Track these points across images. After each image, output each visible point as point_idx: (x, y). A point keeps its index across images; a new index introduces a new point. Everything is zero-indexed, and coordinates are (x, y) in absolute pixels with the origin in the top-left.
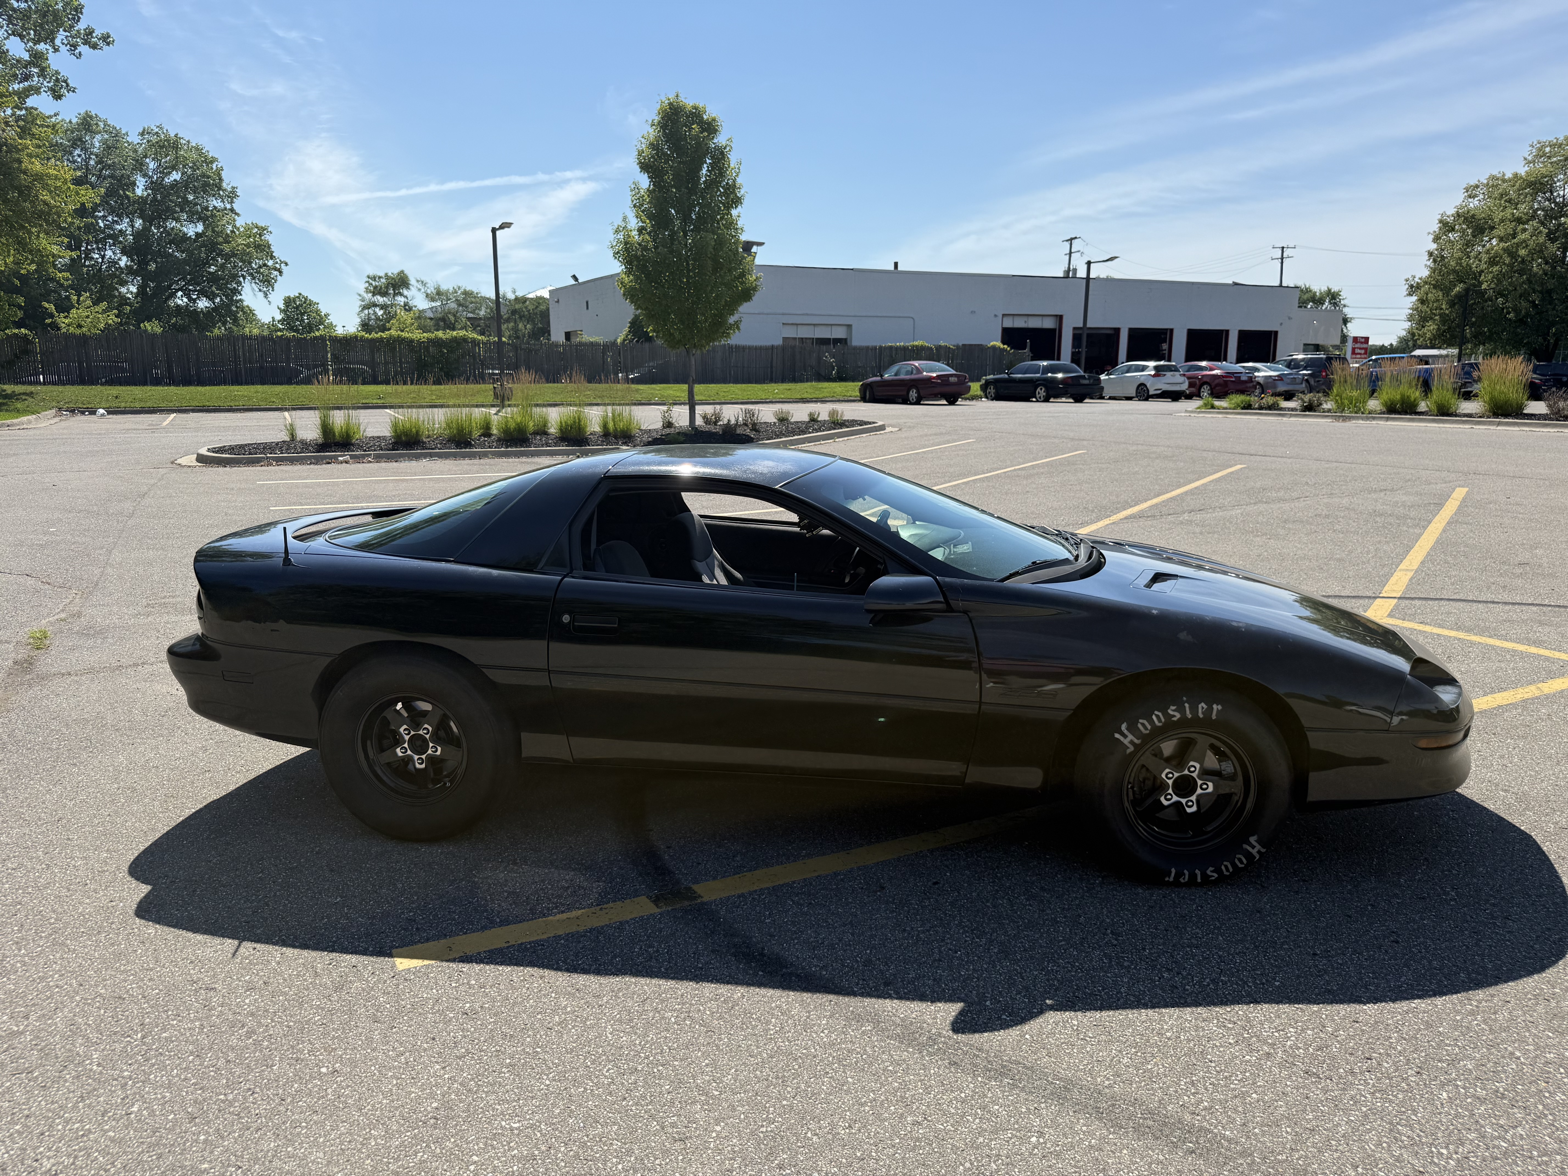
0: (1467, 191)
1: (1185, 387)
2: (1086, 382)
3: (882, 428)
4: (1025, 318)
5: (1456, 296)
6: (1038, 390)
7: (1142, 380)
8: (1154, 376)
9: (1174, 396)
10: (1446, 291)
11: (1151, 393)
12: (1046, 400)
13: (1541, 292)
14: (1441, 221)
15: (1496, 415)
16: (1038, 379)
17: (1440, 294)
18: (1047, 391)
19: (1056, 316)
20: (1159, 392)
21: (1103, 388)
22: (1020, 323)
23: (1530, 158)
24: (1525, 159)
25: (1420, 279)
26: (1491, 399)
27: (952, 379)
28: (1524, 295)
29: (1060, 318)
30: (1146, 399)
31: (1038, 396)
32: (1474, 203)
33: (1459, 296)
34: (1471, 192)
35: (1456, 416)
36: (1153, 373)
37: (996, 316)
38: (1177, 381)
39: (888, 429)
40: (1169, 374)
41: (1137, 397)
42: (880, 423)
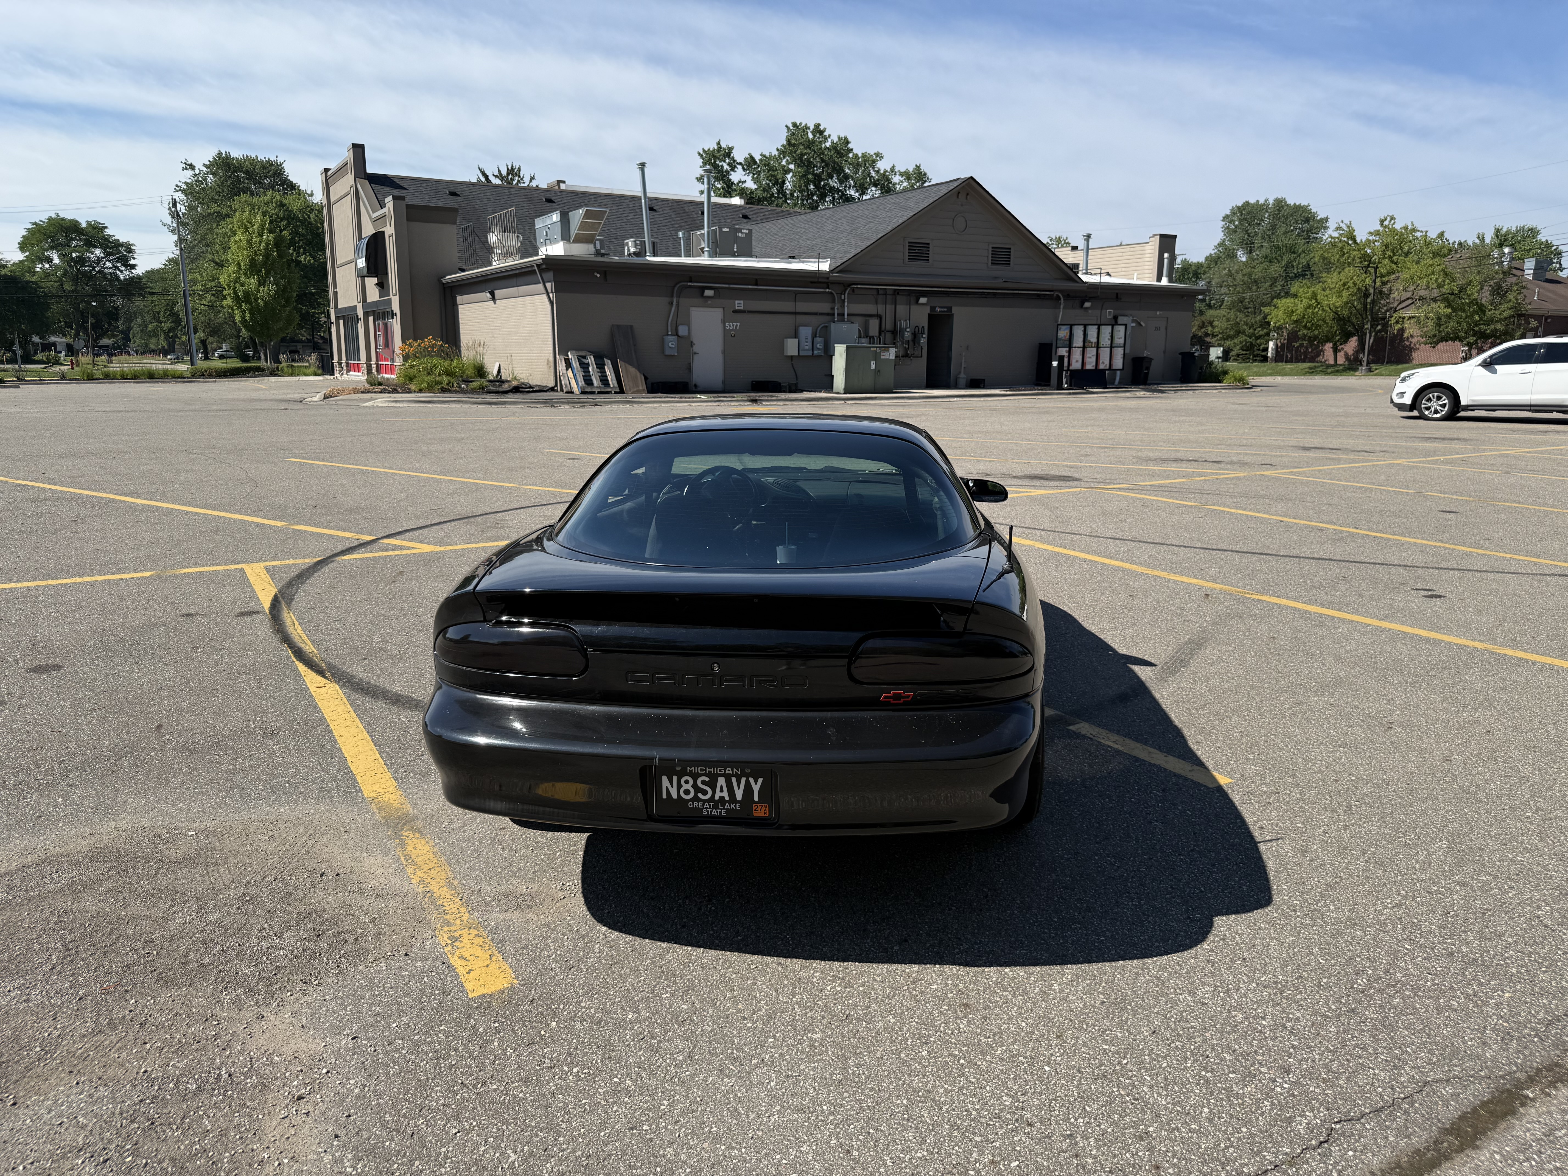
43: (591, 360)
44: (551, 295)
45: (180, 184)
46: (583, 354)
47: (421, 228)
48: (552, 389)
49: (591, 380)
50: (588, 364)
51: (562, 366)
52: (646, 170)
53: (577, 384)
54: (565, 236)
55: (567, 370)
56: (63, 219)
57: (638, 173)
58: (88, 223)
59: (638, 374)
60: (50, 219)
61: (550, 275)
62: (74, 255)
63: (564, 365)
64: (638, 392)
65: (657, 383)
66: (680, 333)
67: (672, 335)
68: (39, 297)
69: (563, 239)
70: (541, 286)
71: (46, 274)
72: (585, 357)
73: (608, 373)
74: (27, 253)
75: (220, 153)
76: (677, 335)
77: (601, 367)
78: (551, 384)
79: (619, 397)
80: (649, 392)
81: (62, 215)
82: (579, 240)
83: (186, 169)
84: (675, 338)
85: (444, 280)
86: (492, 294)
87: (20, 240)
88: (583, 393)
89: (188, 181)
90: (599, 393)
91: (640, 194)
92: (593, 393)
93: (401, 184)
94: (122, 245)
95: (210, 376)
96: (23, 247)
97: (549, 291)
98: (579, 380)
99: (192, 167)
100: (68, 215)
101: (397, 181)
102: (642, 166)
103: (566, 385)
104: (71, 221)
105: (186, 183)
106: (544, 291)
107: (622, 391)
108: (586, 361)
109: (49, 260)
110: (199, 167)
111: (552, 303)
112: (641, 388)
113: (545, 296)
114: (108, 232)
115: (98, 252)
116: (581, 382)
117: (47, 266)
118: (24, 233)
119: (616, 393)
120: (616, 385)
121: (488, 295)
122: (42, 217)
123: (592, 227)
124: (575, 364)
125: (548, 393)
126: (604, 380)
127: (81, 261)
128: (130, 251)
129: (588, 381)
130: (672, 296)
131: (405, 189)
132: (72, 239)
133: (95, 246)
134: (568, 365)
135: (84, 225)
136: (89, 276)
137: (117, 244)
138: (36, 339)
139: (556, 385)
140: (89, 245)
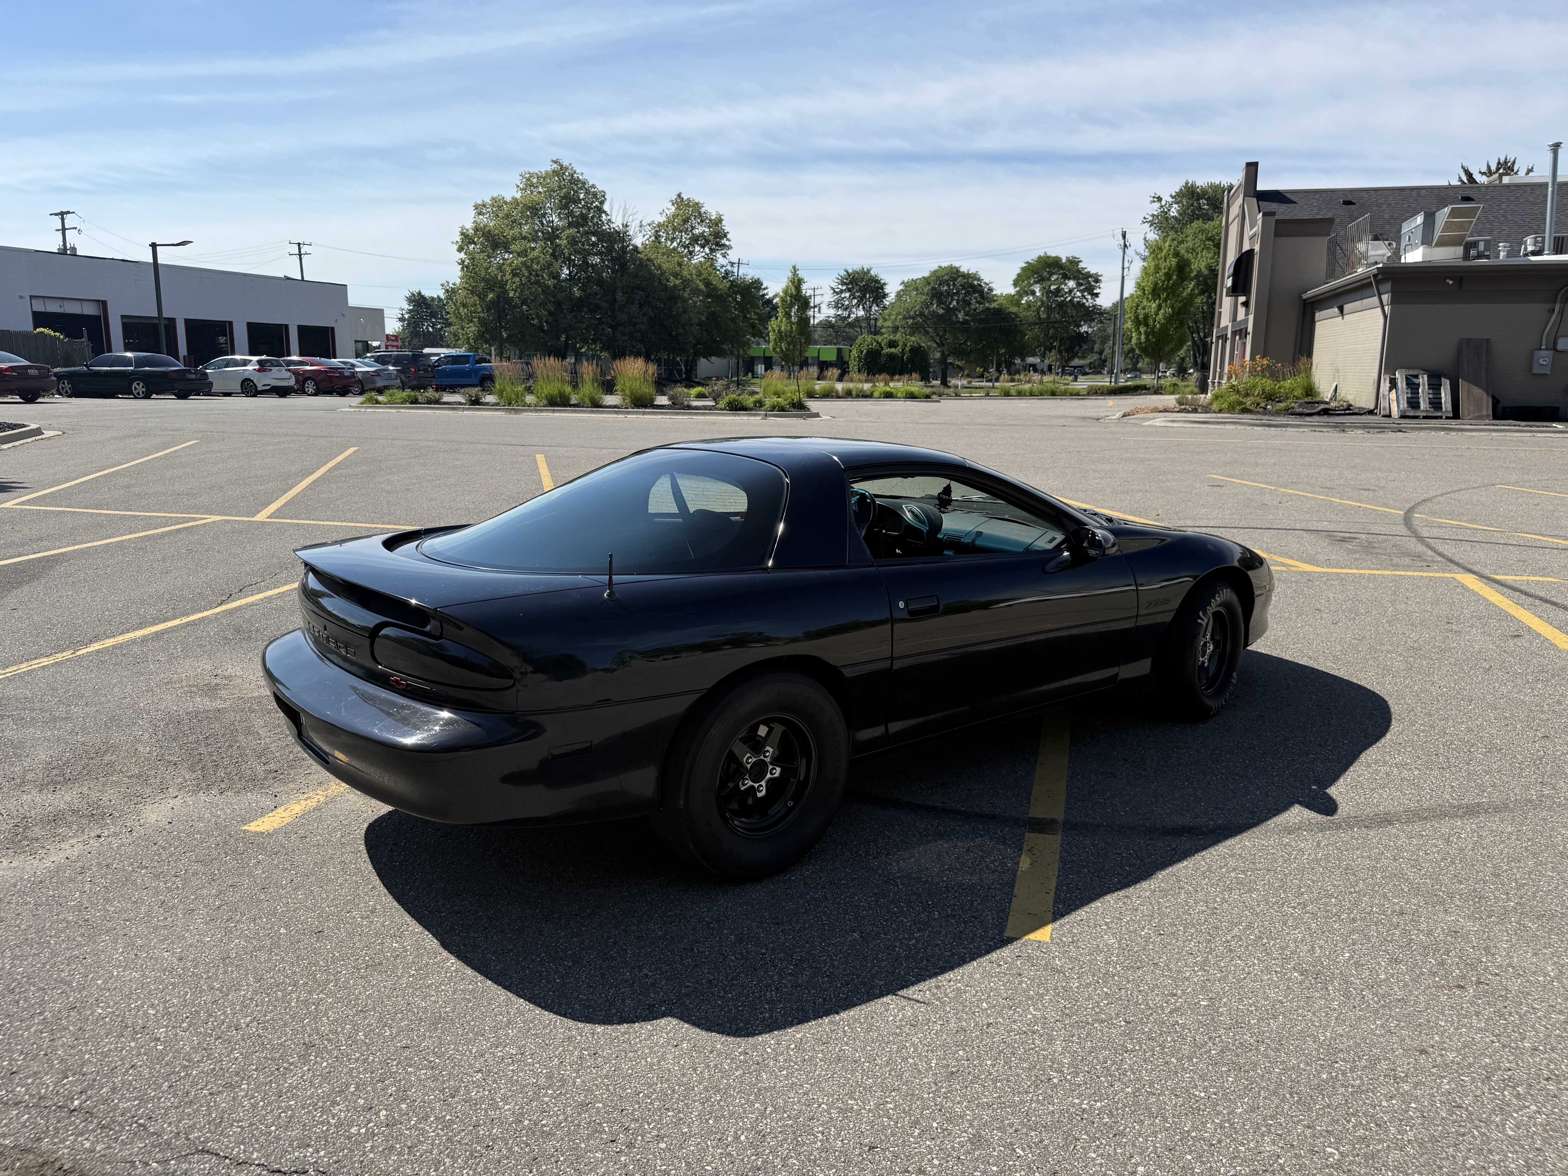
0: (476, 209)
1: (292, 382)
2: (194, 376)
3: (38, 432)
4: (60, 302)
5: (490, 301)
6: (135, 384)
7: (246, 375)
8: (259, 370)
9: (282, 392)
10: (482, 296)
11: (259, 389)
12: (147, 396)
13: (554, 303)
14: (462, 234)
15: (637, 406)
16: (132, 373)
17: (477, 298)
18: (146, 385)
19: (98, 301)
20: (268, 387)
21: (211, 383)
22: (53, 308)
23: (521, 186)
24: (518, 186)
25: (454, 284)
26: (632, 393)
27: (32, 372)
28: (543, 304)
29: (103, 304)
30: (255, 396)
31: (135, 392)
32: (484, 219)
33: (492, 301)
34: (479, 209)
35: (601, 407)
36: (257, 367)
37: (21, 297)
38: (280, 376)
39: (48, 434)
40: (274, 369)
41: (243, 393)
42: (33, 426)
43: (1423, 380)
44: (1386, 308)
45: (1147, 216)
46: (1412, 372)
47: (1288, 243)
48: (1371, 412)
49: (1419, 403)
50: (1419, 385)
51: (1385, 385)
52: (1560, 151)
53: (1398, 407)
54: (1427, 240)
55: (1390, 390)
56: (1049, 257)
57: (1549, 156)
58: (1068, 259)
59: (1485, 395)
60: (1040, 257)
61: (1388, 286)
62: (1052, 288)
63: (1388, 385)
64: (1480, 417)
65: (1511, 408)
66: (1560, 347)
67: (1546, 349)
68: (1016, 325)
69: (1422, 244)
70: (1375, 299)
71: (1029, 305)
72: (1417, 377)
73: (1443, 395)
74: (1018, 289)
75: (1187, 183)
76: (1555, 349)
77: (1435, 387)
78: (1372, 407)
79: (1454, 423)
80: (1495, 417)
81: (1048, 254)
82: (1442, 243)
83: (1154, 201)
84: (1550, 353)
85: (1305, 296)
86: (1341, 309)
87: (1014, 277)
88: (1403, 417)
89: (1156, 213)
90: (1424, 417)
91: (1549, 181)
92: (1417, 417)
93: (1292, 198)
94: (1091, 276)
95: (1102, 394)
96: (1016, 283)
97: (1385, 302)
98: (1401, 402)
99: (1160, 199)
100: (1052, 253)
101: (1288, 195)
102: (1556, 147)
103: (1384, 408)
104: (1054, 258)
105: (1153, 215)
106: (1379, 304)
107: (1456, 415)
108: (1415, 381)
109: (1033, 293)
110: (1167, 198)
111: (1385, 317)
112: (1484, 413)
113: (1379, 310)
114: (1081, 265)
115: (1071, 284)
116: (1404, 405)
117: (1031, 298)
118: (1018, 271)
119: (1447, 418)
120: (1450, 408)
121: (1336, 310)
122: (1032, 256)
123: (1461, 226)
124: (1401, 383)
125: (1363, 417)
126: (1436, 404)
127: (1058, 291)
128: (1097, 281)
129: (1413, 403)
130: (1555, 302)
131: (1294, 202)
132: (1054, 274)
133: (1069, 279)
134: (1393, 384)
135: (1064, 261)
136: (1062, 305)
137: (1088, 275)
138: (1018, 361)
139: (1376, 407)
140: (1066, 277)
